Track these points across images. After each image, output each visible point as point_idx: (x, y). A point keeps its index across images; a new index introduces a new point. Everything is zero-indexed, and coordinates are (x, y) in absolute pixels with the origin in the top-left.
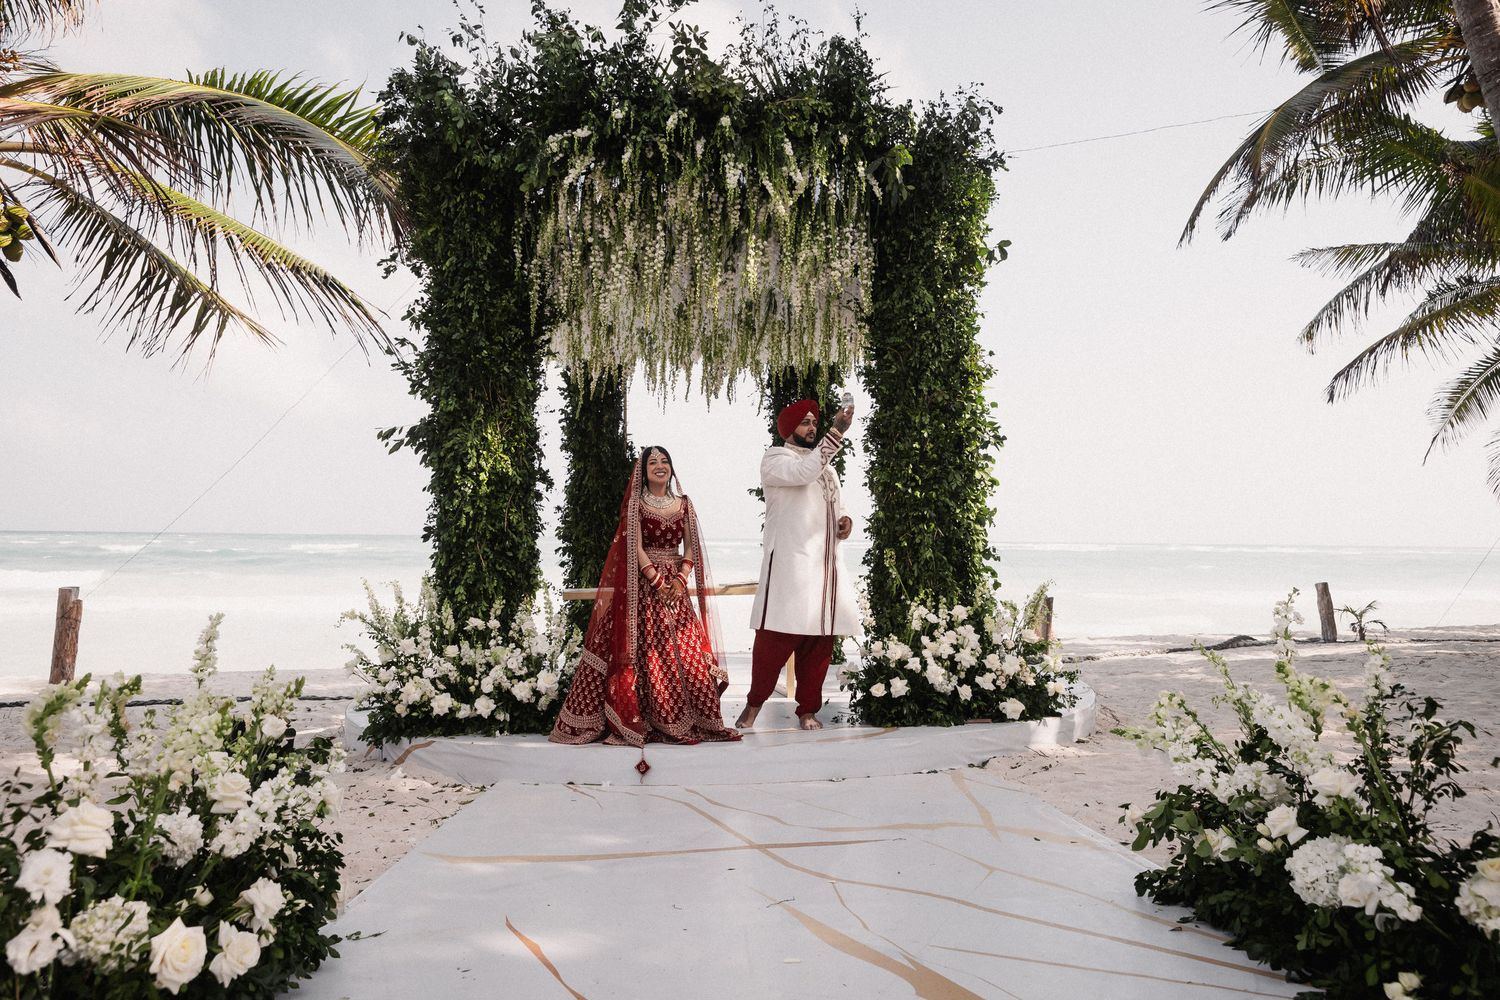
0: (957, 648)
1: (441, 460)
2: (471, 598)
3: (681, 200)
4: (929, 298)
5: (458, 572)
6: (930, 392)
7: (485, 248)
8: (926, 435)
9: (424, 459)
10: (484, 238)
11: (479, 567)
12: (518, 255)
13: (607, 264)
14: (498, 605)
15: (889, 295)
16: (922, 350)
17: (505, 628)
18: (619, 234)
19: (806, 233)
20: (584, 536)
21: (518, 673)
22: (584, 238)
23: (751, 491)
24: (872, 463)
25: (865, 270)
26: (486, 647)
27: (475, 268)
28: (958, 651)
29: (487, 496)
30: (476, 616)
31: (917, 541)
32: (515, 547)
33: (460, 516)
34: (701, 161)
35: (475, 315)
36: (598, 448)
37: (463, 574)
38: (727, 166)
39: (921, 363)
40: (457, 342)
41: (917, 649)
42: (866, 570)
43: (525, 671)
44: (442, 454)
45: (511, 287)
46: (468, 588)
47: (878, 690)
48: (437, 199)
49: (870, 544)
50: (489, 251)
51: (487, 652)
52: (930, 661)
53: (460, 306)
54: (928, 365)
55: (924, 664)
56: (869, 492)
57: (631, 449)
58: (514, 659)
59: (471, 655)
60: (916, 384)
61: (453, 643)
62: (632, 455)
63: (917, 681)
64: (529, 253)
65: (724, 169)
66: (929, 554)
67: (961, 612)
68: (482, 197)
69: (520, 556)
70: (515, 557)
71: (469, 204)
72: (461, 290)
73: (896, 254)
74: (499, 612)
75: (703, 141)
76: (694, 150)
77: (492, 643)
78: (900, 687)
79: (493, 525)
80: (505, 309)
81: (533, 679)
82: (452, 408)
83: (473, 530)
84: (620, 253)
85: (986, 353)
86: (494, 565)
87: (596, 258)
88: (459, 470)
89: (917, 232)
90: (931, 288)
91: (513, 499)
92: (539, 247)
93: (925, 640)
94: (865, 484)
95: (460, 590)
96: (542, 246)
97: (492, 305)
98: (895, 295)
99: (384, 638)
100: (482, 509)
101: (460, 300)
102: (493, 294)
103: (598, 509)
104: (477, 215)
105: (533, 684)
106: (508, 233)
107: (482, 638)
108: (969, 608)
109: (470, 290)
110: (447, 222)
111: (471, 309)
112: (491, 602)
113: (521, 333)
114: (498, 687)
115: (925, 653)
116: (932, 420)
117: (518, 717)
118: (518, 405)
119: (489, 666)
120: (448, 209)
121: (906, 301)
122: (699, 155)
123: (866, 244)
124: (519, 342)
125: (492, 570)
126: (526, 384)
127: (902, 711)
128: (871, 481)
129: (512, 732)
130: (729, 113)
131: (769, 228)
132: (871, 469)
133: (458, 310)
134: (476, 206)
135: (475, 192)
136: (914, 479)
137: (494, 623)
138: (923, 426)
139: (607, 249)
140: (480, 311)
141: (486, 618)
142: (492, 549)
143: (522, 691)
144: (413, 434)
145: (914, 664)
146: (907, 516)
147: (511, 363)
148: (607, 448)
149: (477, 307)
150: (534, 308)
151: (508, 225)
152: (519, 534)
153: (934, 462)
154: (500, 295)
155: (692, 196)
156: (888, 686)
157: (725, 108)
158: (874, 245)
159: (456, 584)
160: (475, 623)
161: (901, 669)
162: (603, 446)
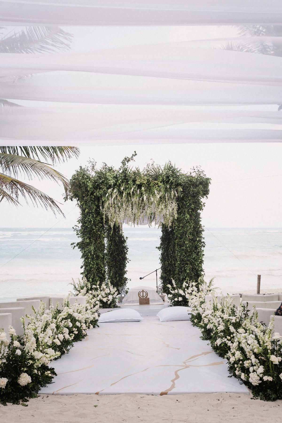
0: (192, 291)
1: (85, 252)
2: (93, 281)
3: (135, 199)
4: (188, 216)
5: (90, 276)
6: (189, 237)
7: (94, 207)
8: (187, 246)
9: (81, 250)
10: (94, 205)
11: (94, 275)
12: (101, 208)
13: (119, 211)
14: (98, 283)
15: (180, 215)
16: (187, 227)
17: (100, 288)
18: (122, 205)
19: (161, 204)
21: (104, 296)
22: (115, 205)
23: (157, 247)
25: (175, 209)
26: (97, 291)
27: (92, 212)
28: (192, 292)
29: (96, 260)
30: (94, 285)
31: (186, 268)
32: (101, 270)
33: (90, 264)
34: (139, 195)
35: (92, 222)
37: (91, 276)
38: (144, 195)
39: (187, 230)
40: (89, 228)
41: (184, 291)
43: (105, 296)
44: (85, 251)
45: (99, 215)
46: (92, 279)
47: (176, 299)
48: (84, 197)
50: (95, 208)
51: (97, 292)
52: (187, 293)
53: (89, 220)
54: (188, 231)
58: (103, 293)
59: (94, 292)
60: (186, 234)
61: (90, 290)
63: (184, 297)
64: (103, 207)
65: (143, 196)
66: (188, 271)
67: (194, 284)
68: (93, 197)
69: (102, 272)
70: (101, 272)
71: (90, 198)
72: (89, 216)
73: (182, 206)
74: (98, 284)
75: (139, 190)
76: (137, 191)
77: (98, 290)
78: (180, 299)
79: (97, 266)
80: (98, 220)
81: (107, 297)
82: (88, 241)
83: (93, 267)
84: (122, 209)
85: (203, 226)
86: (97, 274)
88: (90, 254)
89: (186, 202)
90: (189, 214)
91: (101, 260)
92: (105, 206)
93: (186, 289)
95: (90, 279)
97: (96, 219)
98: (181, 215)
99: (77, 289)
100: (94, 263)
101: (89, 218)
102: (96, 217)
103: (115, 254)
104: (92, 200)
105: (107, 299)
106: (98, 204)
107: (96, 289)
108: (196, 283)
109: (91, 217)
110: (86, 201)
111: (91, 221)
112: (97, 282)
113: (102, 225)
114: (100, 299)
115: (186, 292)
116: (189, 242)
117: (104, 305)
118: (101, 240)
119: (98, 295)
120: (86, 199)
121: (183, 216)
122: (138, 194)
123: (175, 203)
124: (101, 227)
125: (97, 275)
126: (103, 236)
127: (181, 304)
129: (103, 308)
130: (144, 186)
133: (89, 221)
134: (92, 199)
135: (92, 196)
136: (185, 255)
137: (98, 287)
138: (187, 244)
139: (119, 208)
140: (93, 221)
141: (96, 285)
142: (97, 271)
143: (105, 300)
144: (78, 244)
145: (183, 294)
146: (184, 263)
147: (100, 231)
149: (93, 220)
150: (104, 220)
151: (99, 202)
152: (102, 268)
153: (190, 252)
154: (97, 217)
155: (137, 199)
156: (178, 299)
157: (143, 185)
158: (177, 203)
159: (89, 278)
160: (94, 286)
161: (181, 295)
162: (116, 238)
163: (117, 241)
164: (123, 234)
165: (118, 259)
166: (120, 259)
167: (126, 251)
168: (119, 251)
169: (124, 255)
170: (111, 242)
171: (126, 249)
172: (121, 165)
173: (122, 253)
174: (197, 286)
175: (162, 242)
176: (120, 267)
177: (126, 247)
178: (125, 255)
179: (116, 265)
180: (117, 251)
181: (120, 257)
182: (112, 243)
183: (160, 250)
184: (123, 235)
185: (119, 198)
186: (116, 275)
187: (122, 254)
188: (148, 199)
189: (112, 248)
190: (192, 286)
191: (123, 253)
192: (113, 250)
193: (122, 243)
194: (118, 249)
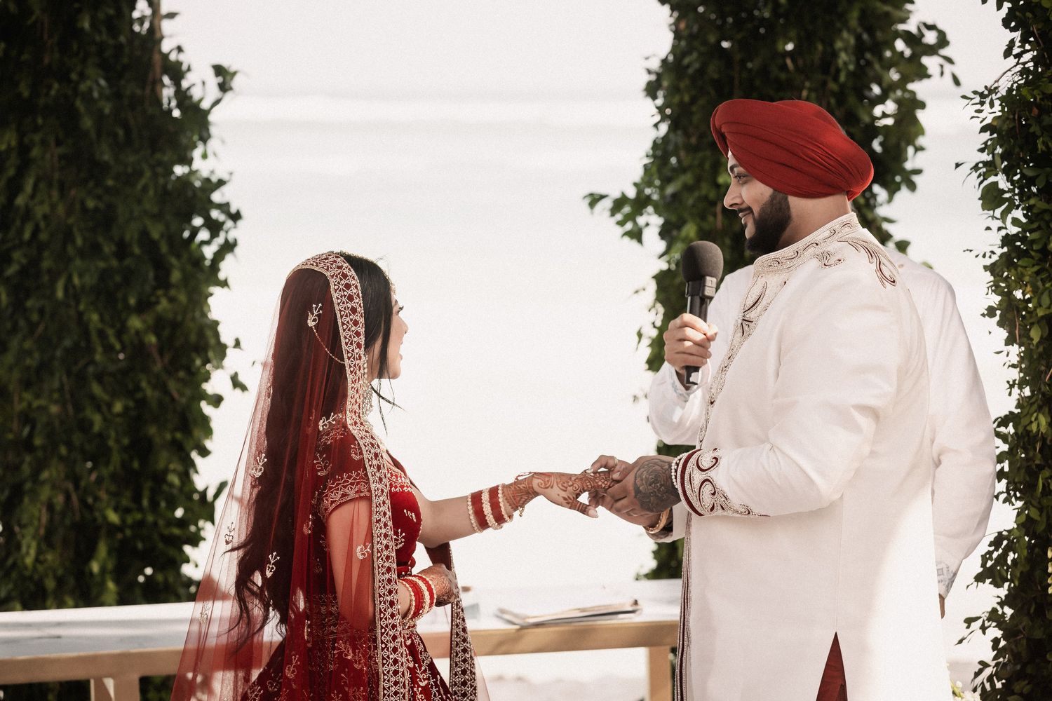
20: (27, 384)
24: (1007, 240)
36: (64, 77)
42: (990, 596)
49: (1005, 517)
56: (1003, 334)
57: (177, 72)
62: (183, 97)
94: (991, 312)
103: (73, 294)
128: (1007, 296)
132: (1006, 261)
148: (96, 84)
162: (82, 76)
163: (100, 117)
164: (172, 37)
165: (109, 349)
166: (139, 352)
167: (209, 252)
168: (122, 250)
169: (183, 298)
170: (21, 135)
171: (215, 228)
173: (162, 270)
175: (673, 128)
176: (141, 448)
177: (217, 197)
178: (199, 300)
179: (85, 426)
180: (94, 250)
181: (135, 323)
182: (23, 150)
183: (636, 235)
184: (166, 46)
186: (90, 553)
187: (163, 282)
189: (28, 215)
191: (176, 276)
192: (43, 236)
193: (154, 146)
194: (105, 220)
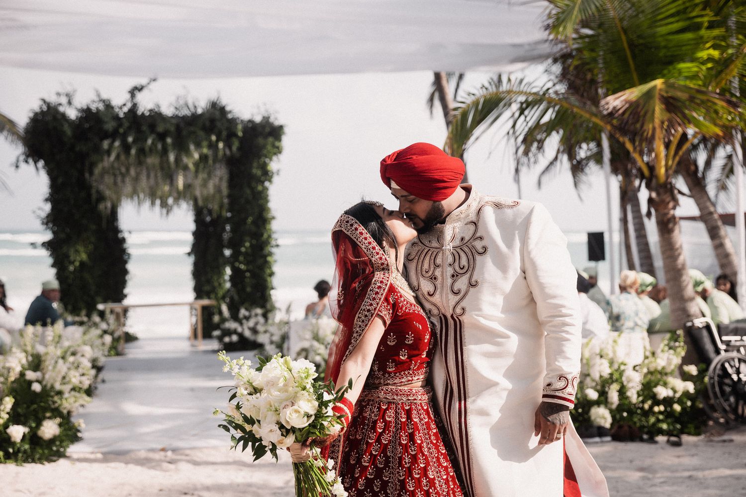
2: (75, 310)
3: (152, 160)
4: (248, 191)
6: (249, 228)
7: (74, 174)
8: (247, 245)
10: (74, 171)
12: (87, 175)
13: (123, 181)
14: (84, 312)
15: (234, 189)
16: (246, 211)
17: (89, 321)
18: (128, 170)
19: (200, 170)
22: (114, 171)
25: (225, 179)
27: (71, 183)
34: (160, 152)
35: (72, 201)
40: (65, 212)
41: (241, 324)
45: (85, 188)
47: (227, 339)
52: (246, 329)
55: (243, 329)
63: (241, 336)
64: (91, 173)
65: (169, 155)
67: (259, 311)
73: (236, 174)
74: (85, 314)
75: (161, 142)
76: (157, 146)
78: (235, 338)
80: (83, 198)
87: (119, 179)
90: (250, 186)
92: (95, 172)
93: (244, 322)
95: (70, 306)
96: (97, 171)
97: (78, 196)
98: (237, 190)
106: (82, 167)
108: (263, 310)
115: (243, 326)
122: (159, 150)
123: (225, 169)
127: (234, 347)
130: (170, 136)
131: (186, 168)
137: (85, 318)
139: (123, 176)
141: (81, 317)
145: (239, 330)
151: (83, 163)
155: (157, 159)
156: (230, 338)
158: (229, 170)
161: (235, 332)
162: (109, 232)
167: (126, 259)
169: (123, 265)
171: (127, 255)
172: (128, 96)
174: (265, 316)
175: (195, 240)
176: (116, 286)
177: (127, 251)
178: (125, 266)
184: (120, 228)
185: (123, 157)
187: (119, 263)
188: (178, 160)
190: (256, 315)
191: (121, 262)
193: (118, 244)
